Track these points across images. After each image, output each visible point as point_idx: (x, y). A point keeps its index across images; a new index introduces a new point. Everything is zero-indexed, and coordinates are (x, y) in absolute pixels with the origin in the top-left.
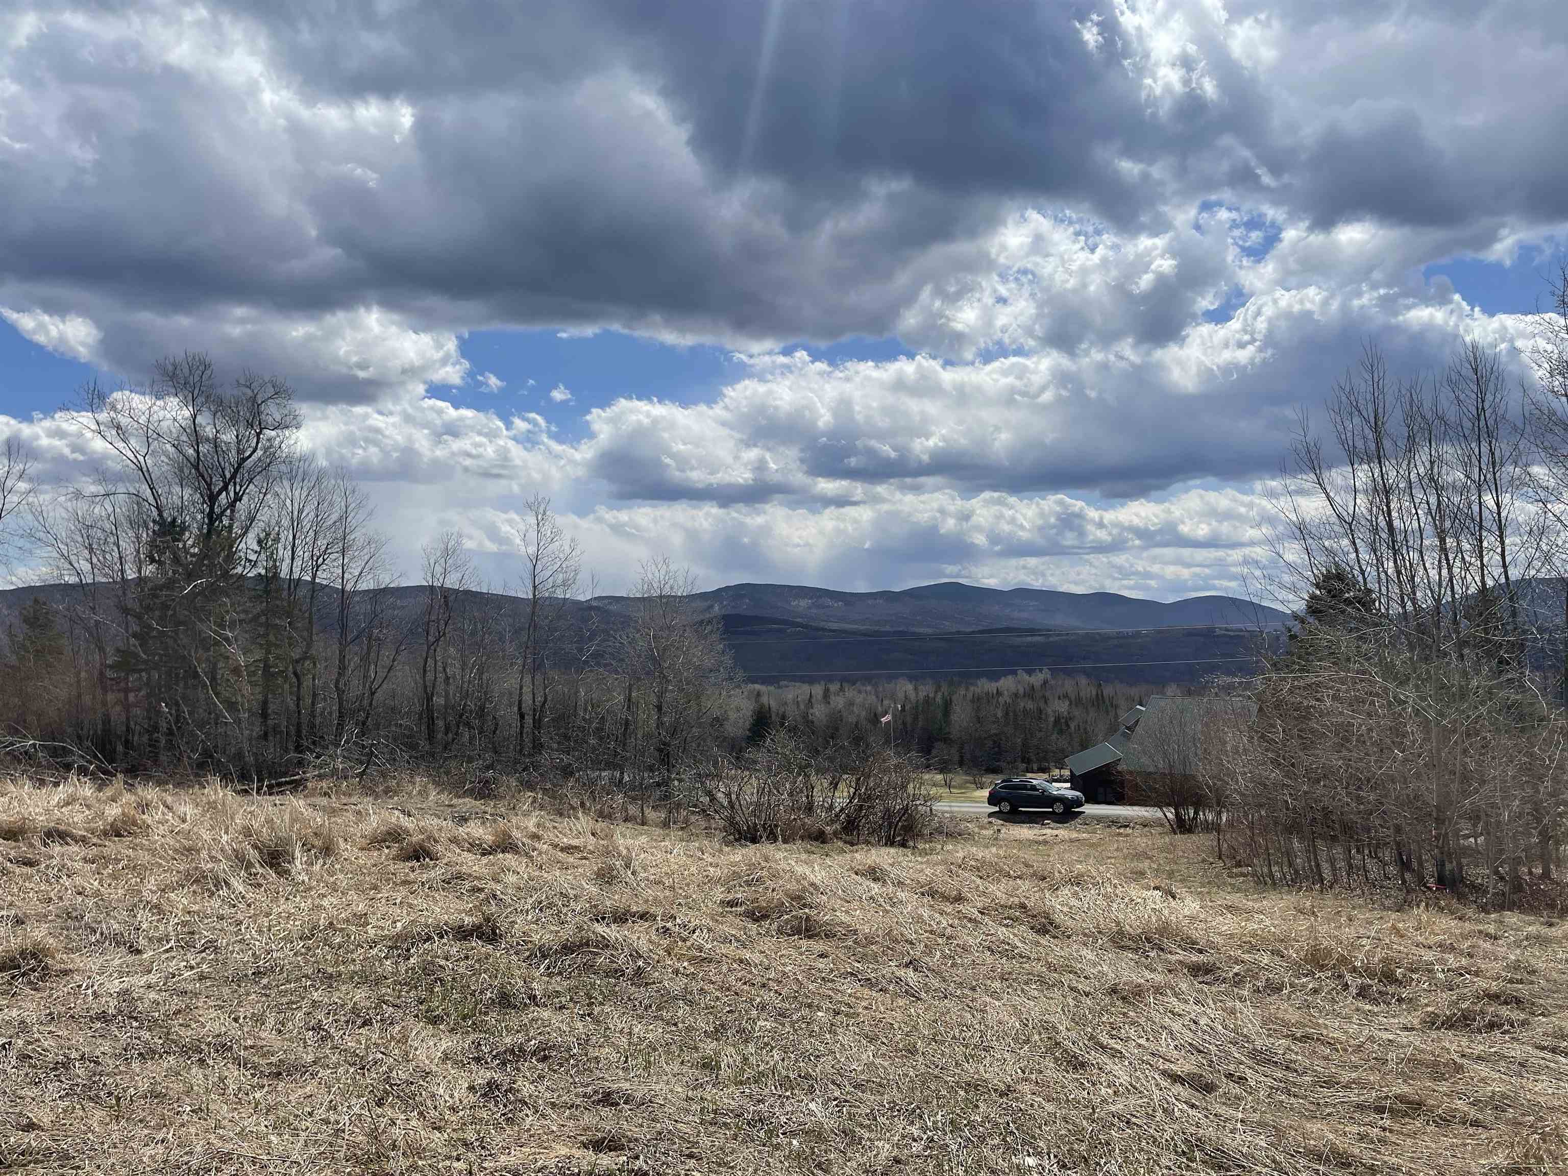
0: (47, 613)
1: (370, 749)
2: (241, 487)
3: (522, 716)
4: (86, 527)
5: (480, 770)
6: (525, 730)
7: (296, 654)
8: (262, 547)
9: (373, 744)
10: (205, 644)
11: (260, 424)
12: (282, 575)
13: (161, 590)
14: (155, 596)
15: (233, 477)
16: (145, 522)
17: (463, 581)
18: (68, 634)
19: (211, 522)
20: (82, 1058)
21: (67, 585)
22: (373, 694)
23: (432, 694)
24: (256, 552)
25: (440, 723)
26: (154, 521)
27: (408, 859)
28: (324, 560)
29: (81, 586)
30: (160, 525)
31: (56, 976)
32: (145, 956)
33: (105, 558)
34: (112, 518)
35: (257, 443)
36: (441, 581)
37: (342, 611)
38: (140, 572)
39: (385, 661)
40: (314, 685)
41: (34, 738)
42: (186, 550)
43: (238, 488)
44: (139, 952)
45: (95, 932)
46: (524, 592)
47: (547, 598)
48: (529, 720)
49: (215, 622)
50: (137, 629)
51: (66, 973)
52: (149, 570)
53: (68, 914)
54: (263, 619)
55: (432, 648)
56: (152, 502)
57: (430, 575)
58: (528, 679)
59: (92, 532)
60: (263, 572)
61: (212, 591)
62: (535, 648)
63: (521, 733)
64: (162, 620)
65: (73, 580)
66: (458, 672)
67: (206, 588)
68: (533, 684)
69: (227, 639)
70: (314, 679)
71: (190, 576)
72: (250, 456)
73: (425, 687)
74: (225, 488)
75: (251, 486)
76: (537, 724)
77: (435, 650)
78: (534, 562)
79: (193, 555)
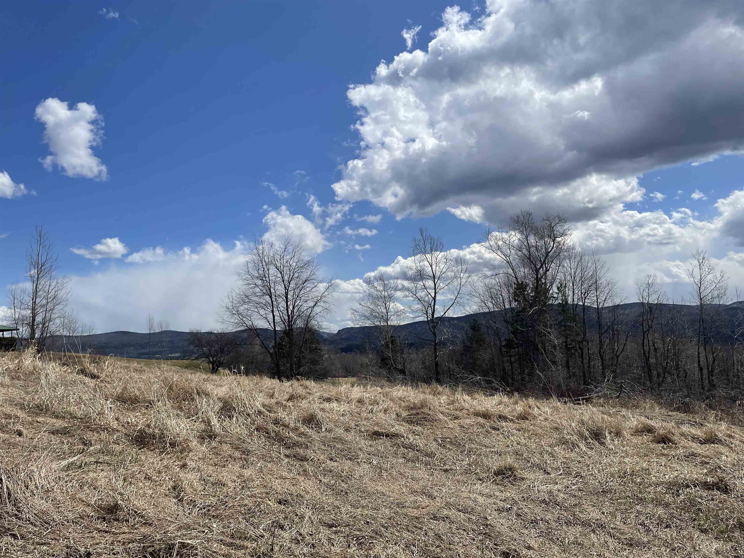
0: (479, 325)
1: (621, 385)
2: (548, 265)
3: (701, 369)
4: (489, 289)
5: (681, 397)
6: (704, 377)
7: (579, 338)
8: (559, 291)
9: (622, 382)
10: (541, 335)
11: (554, 235)
12: (569, 302)
13: (520, 313)
14: (519, 315)
15: (544, 261)
16: (511, 285)
17: (659, 299)
18: (487, 333)
19: (537, 282)
20: (542, 520)
21: (484, 313)
22: (618, 357)
23: (649, 358)
24: (557, 293)
25: (655, 372)
26: (515, 283)
27: (659, 442)
28: (588, 294)
29: (490, 313)
30: (517, 285)
31: (520, 480)
32: (551, 476)
33: (497, 301)
34: (499, 284)
35: (554, 244)
36: (647, 300)
37: (599, 318)
38: (510, 305)
39: (622, 341)
40: (589, 353)
41: (480, 376)
42: (528, 294)
43: (547, 265)
44: (548, 474)
45: (529, 462)
46: (695, 302)
47: (708, 304)
48: (705, 371)
49: (543, 326)
50: (512, 329)
51: (523, 479)
52: (514, 304)
53: (516, 452)
54: (563, 323)
55: (646, 334)
56: (514, 275)
57: (641, 297)
58: (702, 349)
59: (492, 290)
60: (561, 302)
61: (541, 312)
62: (704, 332)
63: (702, 379)
64: (522, 325)
65: (487, 310)
66: (661, 346)
67: (538, 311)
68: (706, 352)
69: (549, 333)
70: (588, 350)
71: (531, 306)
72: (551, 251)
73: (644, 354)
74: (541, 266)
75: (553, 264)
76: (711, 373)
77: (648, 335)
78: (699, 285)
79: (532, 296)
